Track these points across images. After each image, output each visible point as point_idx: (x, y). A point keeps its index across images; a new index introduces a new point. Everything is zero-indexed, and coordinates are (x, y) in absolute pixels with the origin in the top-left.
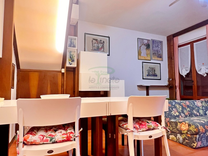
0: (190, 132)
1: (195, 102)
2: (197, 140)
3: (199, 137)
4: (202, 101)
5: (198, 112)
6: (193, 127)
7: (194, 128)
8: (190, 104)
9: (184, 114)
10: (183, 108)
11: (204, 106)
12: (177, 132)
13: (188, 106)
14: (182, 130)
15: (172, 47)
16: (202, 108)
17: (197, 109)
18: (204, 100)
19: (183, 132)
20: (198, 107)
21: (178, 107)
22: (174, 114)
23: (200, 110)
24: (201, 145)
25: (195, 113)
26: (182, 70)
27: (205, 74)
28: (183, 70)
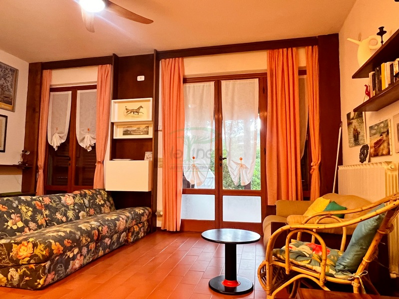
0: (35, 260)
1: (61, 197)
2: (46, 271)
3: (50, 265)
4: (76, 195)
5: (65, 215)
6: (42, 247)
7: (42, 249)
8: (51, 202)
9: (36, 222)
10: (36, 211)
11: (77, 203)
12: (10, 265)
13: (47, 207)
14: (19, 258)
15: (38, 87)
16: (73, 208)
17: (63, 211)
18: (79, 192)
19: (21, 262)
20: (67, 207)
21: (25, 210)
22: (11, 227)
23: (69, 211)
24: (53, 279)
25: (58, 219)
26: (52, 136)
27: (89, 147)
28: (54, 136)
